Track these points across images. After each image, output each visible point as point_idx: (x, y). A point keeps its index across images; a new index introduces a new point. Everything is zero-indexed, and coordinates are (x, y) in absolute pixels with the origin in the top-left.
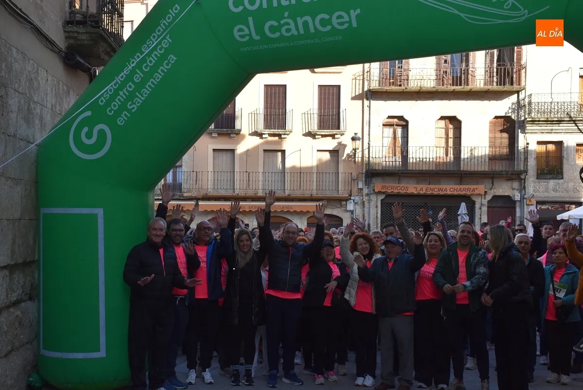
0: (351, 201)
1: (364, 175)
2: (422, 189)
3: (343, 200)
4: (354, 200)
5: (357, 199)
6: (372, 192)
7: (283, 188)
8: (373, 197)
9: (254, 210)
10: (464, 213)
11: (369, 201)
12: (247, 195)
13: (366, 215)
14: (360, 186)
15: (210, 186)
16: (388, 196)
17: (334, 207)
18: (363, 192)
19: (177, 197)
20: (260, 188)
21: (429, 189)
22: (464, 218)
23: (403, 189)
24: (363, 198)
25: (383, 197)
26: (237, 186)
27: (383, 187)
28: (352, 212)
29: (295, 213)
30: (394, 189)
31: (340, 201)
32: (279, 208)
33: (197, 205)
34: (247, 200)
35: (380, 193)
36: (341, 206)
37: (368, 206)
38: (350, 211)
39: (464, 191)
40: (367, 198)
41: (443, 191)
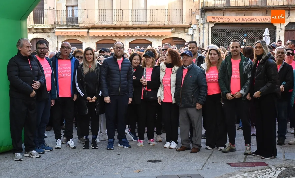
0: (191, 28)
1: (200, 10)
2: (239, 19)
3: (186, 28)
4: (193, 28)
5: (195, 27)
6: (205, 22)
7: (145, 21)
8: (206, 26)
9: (126, 35)
10: (267, 35)
11: (203, 28)
12: (121, 25)
13: (201, 38)
14: (197, 18)
15: (97, 19)
16: (216, 24)
17: (180, 33)
18: (199, 22)
19: (75, 27)
20: (130, 20)
21: (244, 19)
22: (267, 39)
23: (226, 19)
24: (199, 27)
25: (213, 25)
26: (115, 19)
27: (213, 18)
28: (192, 36)
29: (154, 37)
30: (220, 19)
31: (184, 28)
32: (143, 33)
33: (88, 32)
34: (122, 28)
35: (211, 22)
36: (185, 32)
37: (203, 32)
38: (190, 35)
39: (268, 20)
40: (202, 26)
41: (254, 20)
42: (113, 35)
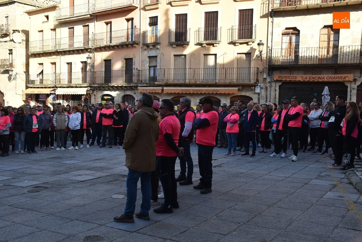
0: (258, 86)
1: (267, 69)
2: (306, 78)
3: (252, 86)
4: (260, 86)
5: (262, 85)
6: (273, 80)
8: (273, 84)
9: (195, 93)
10: (326, 94)
11: (271, 86)
12: (190, 83)
13: (268, 96)
14: (265, 77)
16: (284, 83)
17: (247, 91)
18: (266, 81)
21: (312, 78)
22: (326, 98)
23: (293, 78)
24: (266, 85)
25: (280, 84)
26: (187, 77)
27: (279, 77)
28: (259, 94)
29: (221, 94)
30: (287, 78)
31: (250, 87)
32: (211, 91)
34: (192, 86)
35: (277, 81)
36: (252, 90)
37: (270, 90)
38: (257, 93)
39: (337, 79)
40: (269, 84)
41: (322, 78)
42: (184, 92)
